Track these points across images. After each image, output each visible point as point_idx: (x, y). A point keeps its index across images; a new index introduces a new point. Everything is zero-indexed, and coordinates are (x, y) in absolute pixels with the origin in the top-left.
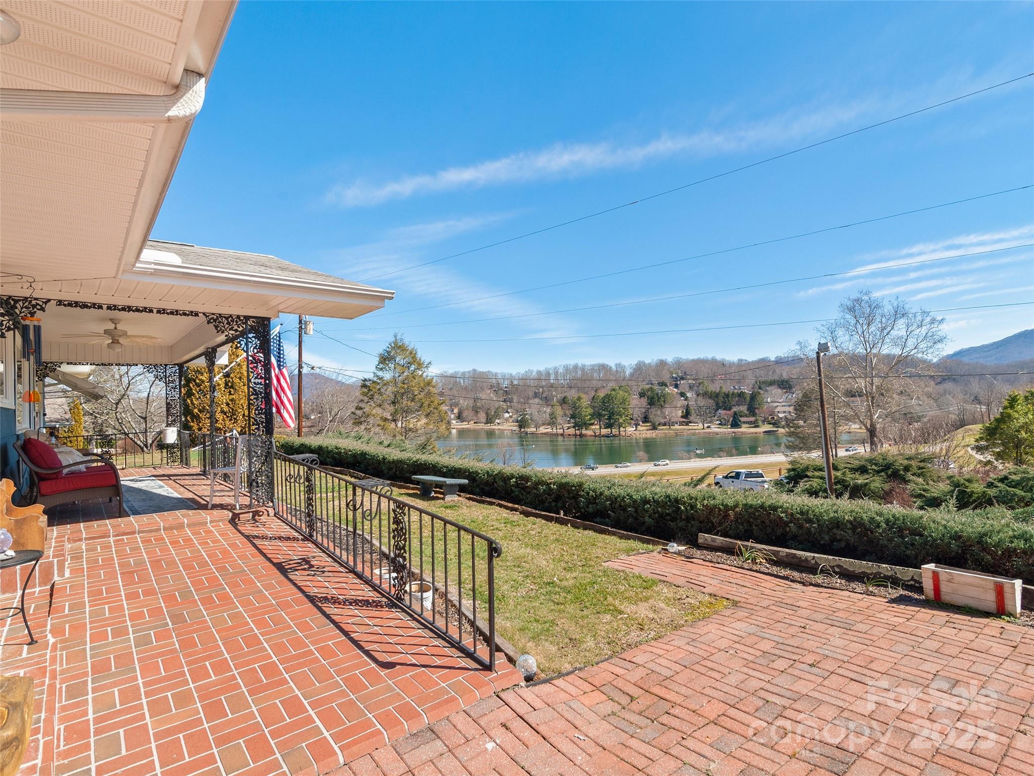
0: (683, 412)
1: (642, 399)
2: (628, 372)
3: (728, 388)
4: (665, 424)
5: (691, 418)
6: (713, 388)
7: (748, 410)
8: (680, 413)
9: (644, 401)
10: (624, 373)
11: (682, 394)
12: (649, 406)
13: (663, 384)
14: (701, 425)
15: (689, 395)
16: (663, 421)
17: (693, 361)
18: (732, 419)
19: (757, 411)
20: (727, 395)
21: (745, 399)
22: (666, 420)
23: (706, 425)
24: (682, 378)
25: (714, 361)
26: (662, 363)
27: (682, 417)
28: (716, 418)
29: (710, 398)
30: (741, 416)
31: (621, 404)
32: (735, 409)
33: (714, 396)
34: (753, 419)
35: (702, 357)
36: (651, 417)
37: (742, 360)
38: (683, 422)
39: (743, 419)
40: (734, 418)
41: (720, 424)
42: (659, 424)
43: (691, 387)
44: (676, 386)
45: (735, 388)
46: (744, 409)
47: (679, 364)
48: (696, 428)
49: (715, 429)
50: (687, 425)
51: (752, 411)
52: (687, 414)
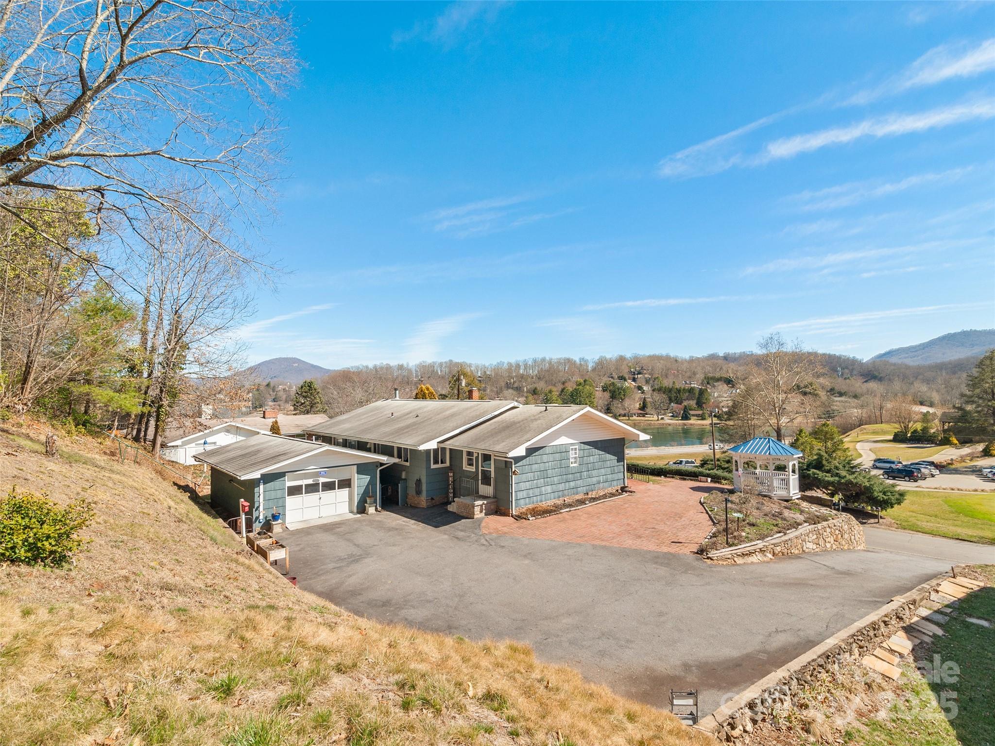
0: (640, 404)
1: (605, 393)
2: (590, 366)
3: (680, 384)
4: (624, 416)
5: (648, 410)
6: (667, 383)
7: (697, 404)
8: (637, 406)
9: (607, 395)
10: (587, 366)
11: (640, 388)
12: (611, 400)
13: (623, 378)
14: (655, 418)
15: (645, 388)
16: (623, 412)
17: (650, 357)
18: (682, 412)
19: (704, 405)
20: (679, 391)
21: (694, 394)
22: (625, 412)
23: (660, 417)
24: (639, 373)
25: (668, 358)
26: (622, 359)
27: (640, 409)
28: (669, 411)
29: (664, 393)
30: (691, 410)
31: (587, 397)
32: (685, 403)
33: (667, 391)
34: (700, 412)
35: (657, 354)
36: (613, 409)
37: (693, 357)
38: (641, 414)
39: (692, 412)
40: (684, 411)
41: (672, 416)
42: (620, 415)
43: (647, 381)
44: (634, 380)
45: (686, 383)
46: (693, 403)
47: (637, 360)
48: (651, 419)
49: (667, 420)
50: (644, 416)
51: (700, 404)
52: (643, 407)
